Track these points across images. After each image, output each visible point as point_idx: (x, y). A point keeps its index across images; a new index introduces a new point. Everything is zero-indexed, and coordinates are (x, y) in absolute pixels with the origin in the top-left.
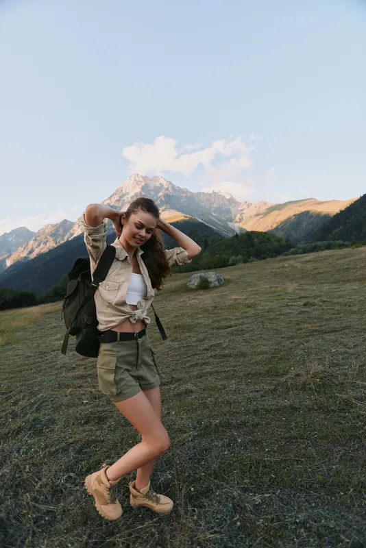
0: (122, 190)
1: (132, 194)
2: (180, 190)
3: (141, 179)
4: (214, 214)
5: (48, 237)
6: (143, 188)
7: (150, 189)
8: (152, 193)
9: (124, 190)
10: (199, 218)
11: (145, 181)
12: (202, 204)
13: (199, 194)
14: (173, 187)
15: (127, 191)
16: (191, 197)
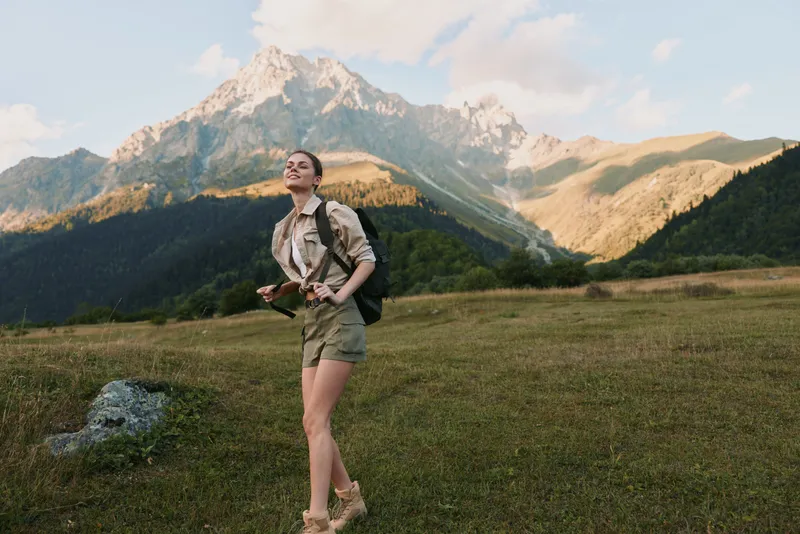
0: (234, 89)
1: (259, 99)
2: (383, 97)
3: (285, 63)
4: (460, 162)
5: (29, 191)
6: (287, 88)
7: (306, 90)
8: (311, 101)
9: (239, 89)
10: (423, 171)
11: (295, 68)
12: (434, 137)
13: (430, 108)
14: (365, 90)
15: (248, 92)
16: (410, 118)
